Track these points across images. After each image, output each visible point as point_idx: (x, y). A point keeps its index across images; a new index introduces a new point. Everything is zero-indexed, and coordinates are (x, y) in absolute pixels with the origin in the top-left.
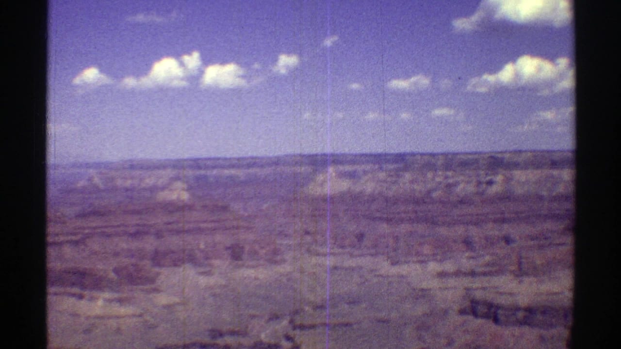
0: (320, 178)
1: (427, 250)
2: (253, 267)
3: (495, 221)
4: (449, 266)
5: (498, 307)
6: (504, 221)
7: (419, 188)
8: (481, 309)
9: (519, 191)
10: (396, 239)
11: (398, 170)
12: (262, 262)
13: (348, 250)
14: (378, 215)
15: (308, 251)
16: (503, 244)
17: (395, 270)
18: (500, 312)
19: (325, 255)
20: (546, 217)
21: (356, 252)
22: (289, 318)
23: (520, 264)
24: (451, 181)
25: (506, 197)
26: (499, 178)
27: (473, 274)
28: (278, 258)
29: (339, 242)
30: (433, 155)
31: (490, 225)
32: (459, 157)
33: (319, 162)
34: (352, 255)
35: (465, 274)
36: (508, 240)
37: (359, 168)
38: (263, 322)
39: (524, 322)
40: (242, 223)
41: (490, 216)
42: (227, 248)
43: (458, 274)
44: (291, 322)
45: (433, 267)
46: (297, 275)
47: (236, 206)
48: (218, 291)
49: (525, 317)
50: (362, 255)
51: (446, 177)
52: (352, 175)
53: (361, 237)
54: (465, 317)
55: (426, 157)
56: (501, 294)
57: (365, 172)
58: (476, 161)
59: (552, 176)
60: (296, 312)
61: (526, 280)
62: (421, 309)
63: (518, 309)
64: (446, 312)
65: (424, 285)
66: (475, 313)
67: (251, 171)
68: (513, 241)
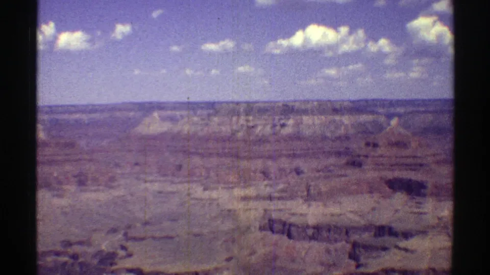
0: (147, 120)
1: (232, 178)
2: (95, 191)
3: (289, 156)
4: (251, 191)
5: (291, 225)
6: (294, 156)
7: (226, 130)
8: (277, 227)
9: (307, 132)
10: (208, 170)
11: (209, 115)
12: (101, 188)
13: (170, 178)
14: (193, 150)
15: (138, 179)
16: (294, 173)
17: (206, 194)
18: (293, 229)
19: (151, 181)
20: (329, 154)
21: (176, 180)
22: (122, 232)
23: (308, 190)
24: (251, 124)
25: (297, 137)
26: (291, 122)
27: (270, 198)
28: (115, 184)
29: (162, 171)
30: (238, 103)
31: (283, 159)
32: (257, 105)
33: (147, 108)
34: (172, 182)
35: (264, 198)
36: (298, 172)
37: (178, 113)
38: (103, 235)
39: (312, 238)
40: (86, 157)
41: (284, 152)
42: (75, 176)
43: (258, 198)
44: (125, 234)
45: (238, 192)
46: (129, 198)
47: (82, 143)
48: (67, 210)
49: (313, 234)
50: (181, 182)
51: (248, 121)
52: (173, 119)
53: (180, 167)
54: (264, 233)
55: (231, 105)
56: (293, 214)
57: (182, 117)
58: (273, 108)
59: (334, 121)
60: (129, 227)
61: (314, 203)
62: (228, 225)
63: (308, 227)
64: (248, 228)
65: (230, 207)
66: (272, 230)
67: (93, 116)
68: (302, 172)
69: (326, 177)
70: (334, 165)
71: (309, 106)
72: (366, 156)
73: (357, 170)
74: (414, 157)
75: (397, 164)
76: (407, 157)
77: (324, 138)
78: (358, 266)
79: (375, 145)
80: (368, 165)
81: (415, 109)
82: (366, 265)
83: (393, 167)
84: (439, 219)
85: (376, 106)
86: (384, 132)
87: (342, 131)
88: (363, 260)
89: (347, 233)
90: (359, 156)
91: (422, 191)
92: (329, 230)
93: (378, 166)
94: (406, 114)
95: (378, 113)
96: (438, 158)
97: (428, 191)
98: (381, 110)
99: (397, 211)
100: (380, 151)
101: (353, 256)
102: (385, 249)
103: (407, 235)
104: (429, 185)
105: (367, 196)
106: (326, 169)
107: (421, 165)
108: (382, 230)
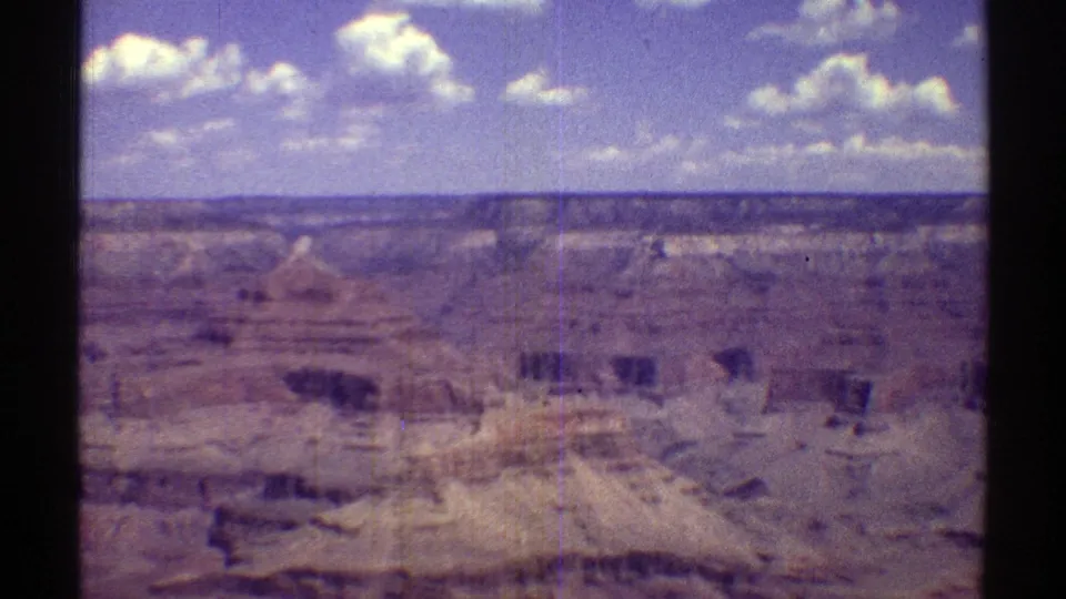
69: (153, 367)
70: (170, 340)
71: (116, 212)
72: (241, 321)
73: (219, 350)
74: (349, 323)
75: (309, 339)
76: (332, 323)
77: (147, 281)
78: (231, 562)
79: (260, 297)
80: (245, 339)
81: (349, 217)
82: (248, 560)
83: (303, 345)
84: (412, 460)
85: (263, 211)
86: (281, 267)
87: (186, 266)
88: (241, 549)
89: (202, 487)
90: (225, 320)
91: (370, 398)
92: (163, 482)
93: (268, 342)
94: (327, 227)
95: (266, 227)
96: (405, 326)
97: (383, 398)
98: (273, 220)
99: (313, 442)
100: (272, 309)
101: (218, 540)
102: (289, 526)
103: (337, 496)
104: (385, 386)
105: (244, 408)
106: (154, 347)
107: (366, 341)
108: (281, 485)
